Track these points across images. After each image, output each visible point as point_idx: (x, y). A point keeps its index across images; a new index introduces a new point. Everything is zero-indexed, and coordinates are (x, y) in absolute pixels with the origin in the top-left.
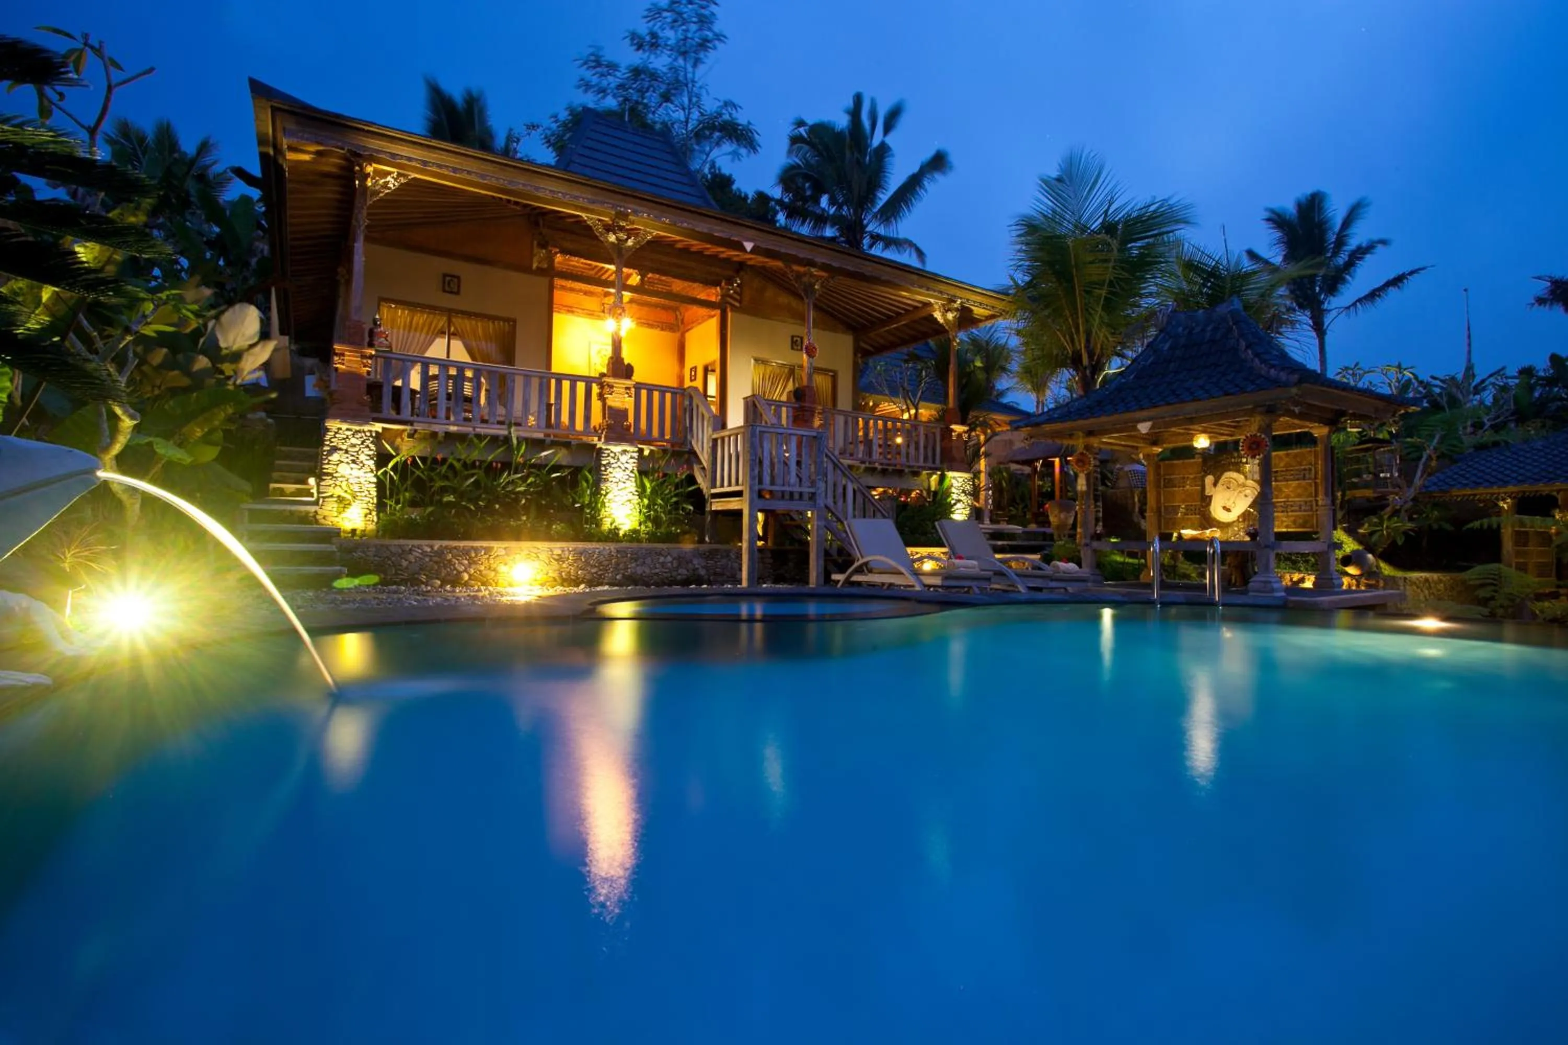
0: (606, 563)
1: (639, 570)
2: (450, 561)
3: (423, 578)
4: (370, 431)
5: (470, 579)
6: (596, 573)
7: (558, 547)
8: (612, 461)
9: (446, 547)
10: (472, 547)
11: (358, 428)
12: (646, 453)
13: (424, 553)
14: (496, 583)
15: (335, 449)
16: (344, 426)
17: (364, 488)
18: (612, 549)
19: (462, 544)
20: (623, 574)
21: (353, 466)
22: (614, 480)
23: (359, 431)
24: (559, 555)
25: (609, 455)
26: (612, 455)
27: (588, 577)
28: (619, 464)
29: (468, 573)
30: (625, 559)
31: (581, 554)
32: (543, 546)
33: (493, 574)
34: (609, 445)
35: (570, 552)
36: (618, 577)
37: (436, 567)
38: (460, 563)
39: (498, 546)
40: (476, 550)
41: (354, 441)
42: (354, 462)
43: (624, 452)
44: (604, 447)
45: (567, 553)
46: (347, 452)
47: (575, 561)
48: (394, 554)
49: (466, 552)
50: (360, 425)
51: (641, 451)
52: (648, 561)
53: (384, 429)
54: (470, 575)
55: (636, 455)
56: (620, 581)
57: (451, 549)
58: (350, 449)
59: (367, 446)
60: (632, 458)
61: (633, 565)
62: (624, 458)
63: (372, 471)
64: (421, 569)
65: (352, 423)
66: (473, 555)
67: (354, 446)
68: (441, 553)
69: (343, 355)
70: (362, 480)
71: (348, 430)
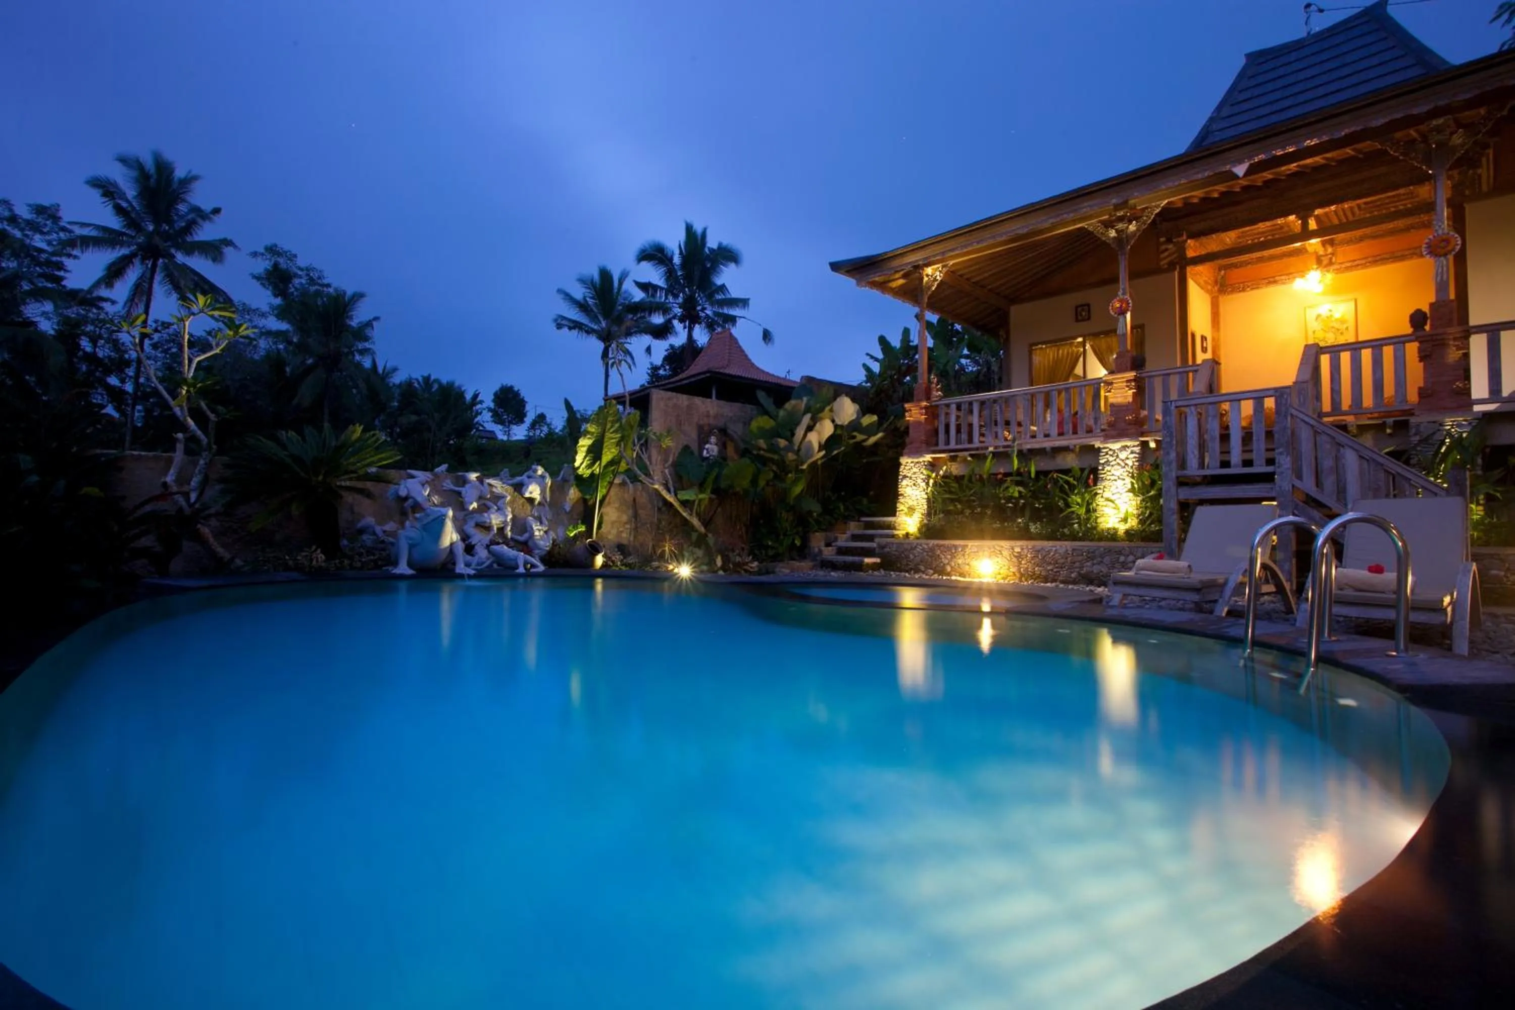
0: (1062, 561)
1: (1096, 569)
2: (939, 555)
3: (922, 568)
4: (924, 461)
5: (952, 570)
6: (1052, 570)
7: (1018, 546)
8: (1111, 459)
9: (937, 545)
10: (954, 545)
11: (916, 460)
12: (1153, 445)
13: (923, 549)
14: (969, 575)
15: (905, 477)
16: (910, 460)
17: (920, 503)
18: (1068, 548)
19: (947, 542)
20: (1079, 573)
21: (914, 487)
22: (1112, 478)
23: (917, 463)
24: (1018, 552)
25: (1107, 453)
26: (1111, 453)
27: (1043, 573)
28: (1118, 460)
29: (950, 565)
30: (1080, 558)
31: (1039, 551)
32: (1006, 544)
33: (967, 567)
34: (1107, 443)
35: (1028, 549)
36: (1073, 575)
37: (930, 559)
38: (946, 558)
39: (971, 544)
40: (956, 547)
41: (915, 470)
42: (914, 485)
43: (1124, 448)
44: (1101, 446)
45: (1026, 551)
46: (911, 478)
47: (1033, 558)
48: (906, 550)
49: (949, 548)
50: (917, 458)
51: (1144, 445)
52: (1107, 559)
53: (933, 458)
54: (952, 567)
55: (1137, 449)
56: (1075, 579)
57: (939, 546)
58: (913, 476)
59: (922, 473)
60: (1132, 452)
61: (1089, 564)
62: (1123, 455)
63: (924, 490)
64: (921, 561)
65: (913, 458)
66: (953, 551)
67: (915, 473)
68: (932, 550)
69: (910, 410)
70: (919, 497)
71: (912, 462)
